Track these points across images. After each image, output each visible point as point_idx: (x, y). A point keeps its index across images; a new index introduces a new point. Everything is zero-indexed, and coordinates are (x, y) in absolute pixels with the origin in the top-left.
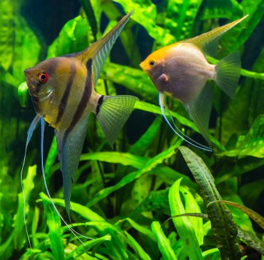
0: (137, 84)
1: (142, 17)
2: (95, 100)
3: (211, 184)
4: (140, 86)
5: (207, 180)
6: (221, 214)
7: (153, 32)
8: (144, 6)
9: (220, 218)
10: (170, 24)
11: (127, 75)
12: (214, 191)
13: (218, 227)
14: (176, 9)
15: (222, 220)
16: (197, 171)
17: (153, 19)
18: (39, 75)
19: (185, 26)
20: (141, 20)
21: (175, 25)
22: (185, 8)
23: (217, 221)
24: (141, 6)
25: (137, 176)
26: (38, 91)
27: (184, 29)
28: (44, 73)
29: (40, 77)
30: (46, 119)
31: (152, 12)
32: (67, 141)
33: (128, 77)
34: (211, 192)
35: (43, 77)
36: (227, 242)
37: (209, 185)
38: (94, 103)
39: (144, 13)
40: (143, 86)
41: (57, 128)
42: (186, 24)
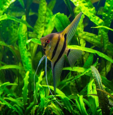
0: (91, 39)
1: (89, 13)
2: (67, 51)
3: (100, 82)
4: (92, 40)
5: (98, 80)
6: (102, 94)
7: (93, 19)
8: (90, 8)
9: (102, 96)
10: (105, 15)
11: (87, 36)
12: (101, 84)
13: (101, 99)
14: (107, 9)
15: (103, 97)
16: (95, 76)
17: (93, 13)
18: (46, 40)
19: (111, 16)
20: (87, 14)
21: (107, 15)
22: (111, 8)
23: (101, 97)
24: (89, 8)
25: (78, 77)
26: (45, 46)
27: (110, 17)
28: (48, 39)
29: (47, 41)
30: (48, 57)
31: (93, 11)
32: (55, 66)
33: (87, 37)
34: (99, 85)
35: (48, 41)
36: (104, 105)
37: (99, 82)
38: (66, 52)
39: (89, 11)
40: (93, 40)
41: (52, 61)
42: (111, 15)
